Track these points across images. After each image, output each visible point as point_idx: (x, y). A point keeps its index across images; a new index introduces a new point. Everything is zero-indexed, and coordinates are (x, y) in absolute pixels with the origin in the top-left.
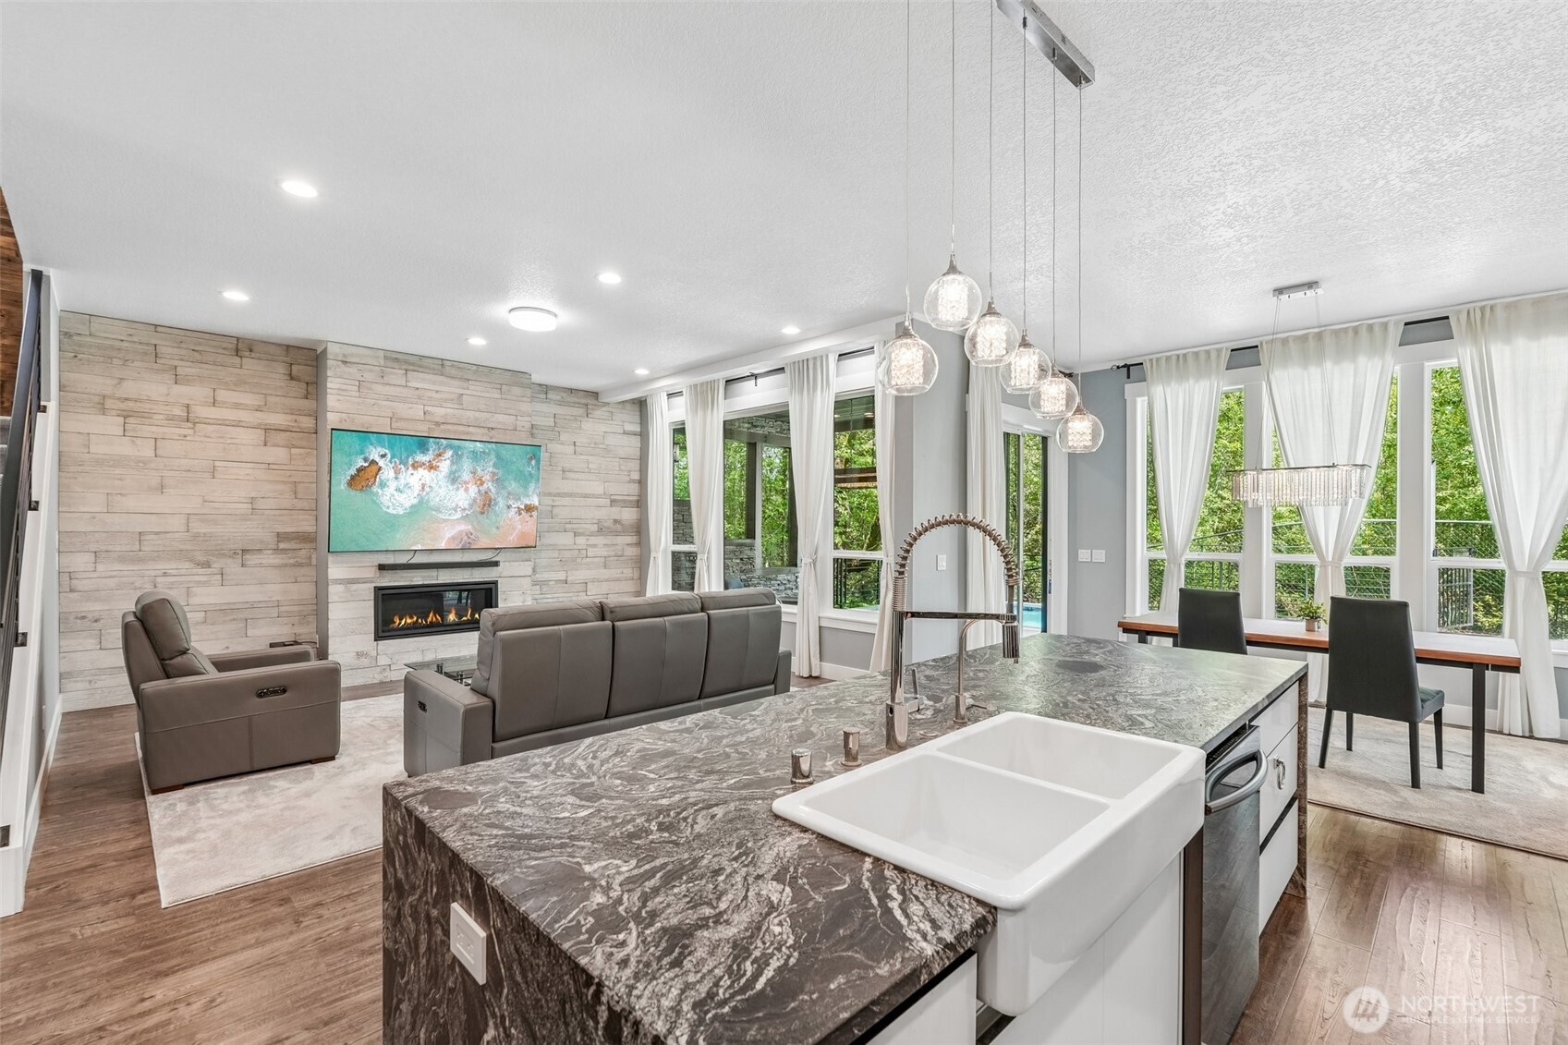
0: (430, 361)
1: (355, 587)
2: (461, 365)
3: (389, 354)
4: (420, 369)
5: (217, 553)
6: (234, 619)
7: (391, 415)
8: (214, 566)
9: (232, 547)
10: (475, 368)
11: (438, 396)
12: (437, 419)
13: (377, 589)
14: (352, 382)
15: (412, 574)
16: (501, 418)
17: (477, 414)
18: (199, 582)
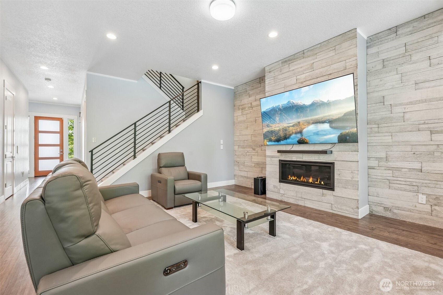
0: (298, 54)
1: (273, 159)
2: (312, 48)
3: (283, 61)
4: (294, 61)
5: (256, 146)
6: (260, 167)
7: (284, 86)
8: (256, 150)
9: (259, 144)
10: (319, 45)
11: (302, 69)
12: (301, 81)
13: (280, 161)
14: (271, 79)
15: (292, 156)
16: (335, 66)
17: (321, 70)
18: (253, 154)
